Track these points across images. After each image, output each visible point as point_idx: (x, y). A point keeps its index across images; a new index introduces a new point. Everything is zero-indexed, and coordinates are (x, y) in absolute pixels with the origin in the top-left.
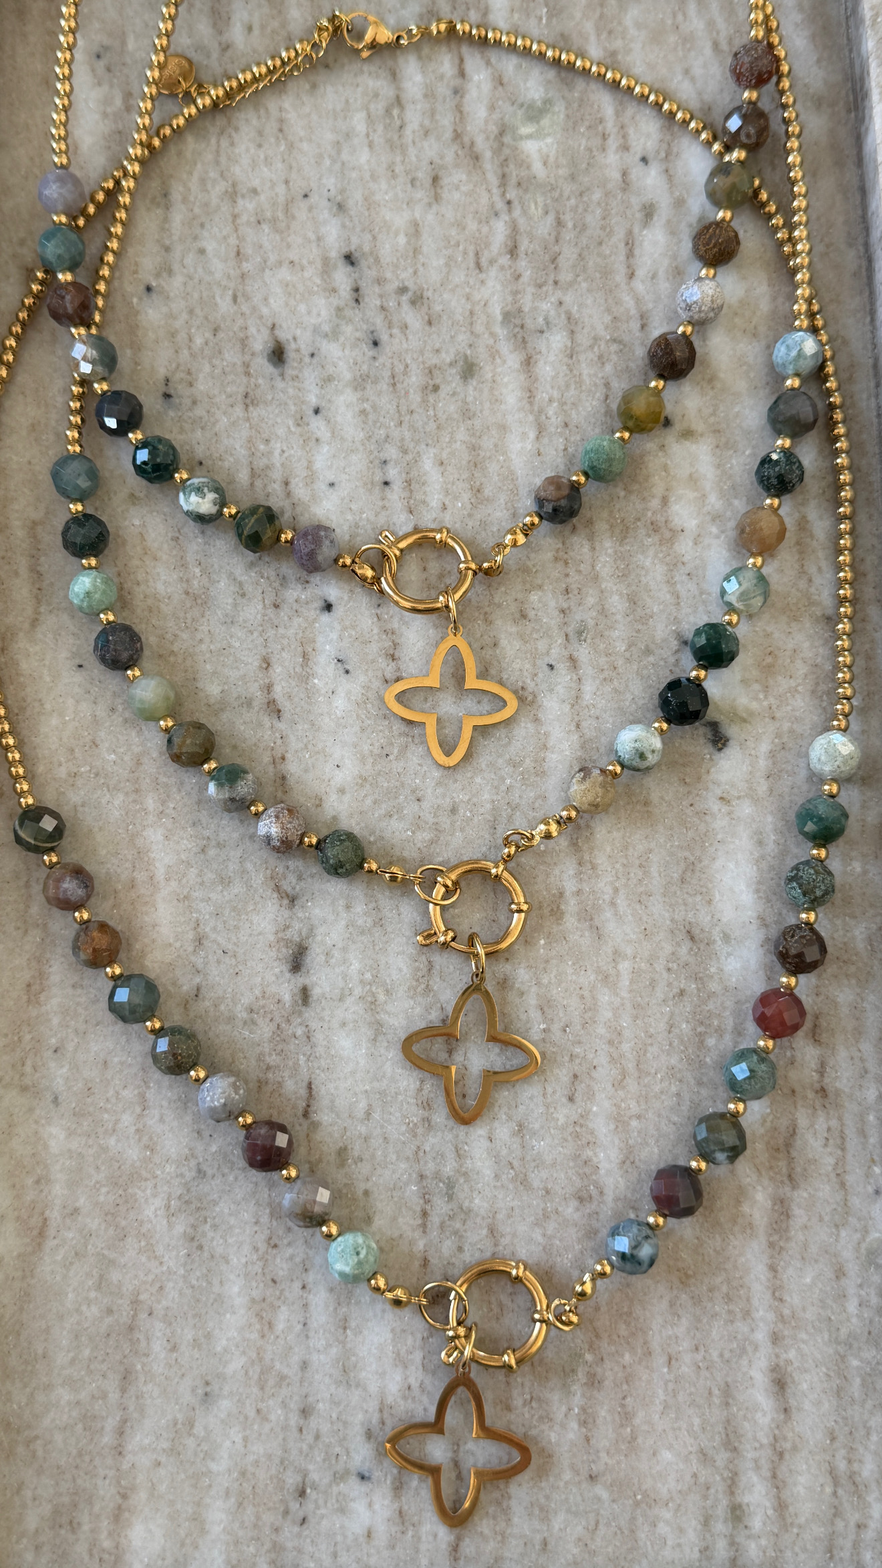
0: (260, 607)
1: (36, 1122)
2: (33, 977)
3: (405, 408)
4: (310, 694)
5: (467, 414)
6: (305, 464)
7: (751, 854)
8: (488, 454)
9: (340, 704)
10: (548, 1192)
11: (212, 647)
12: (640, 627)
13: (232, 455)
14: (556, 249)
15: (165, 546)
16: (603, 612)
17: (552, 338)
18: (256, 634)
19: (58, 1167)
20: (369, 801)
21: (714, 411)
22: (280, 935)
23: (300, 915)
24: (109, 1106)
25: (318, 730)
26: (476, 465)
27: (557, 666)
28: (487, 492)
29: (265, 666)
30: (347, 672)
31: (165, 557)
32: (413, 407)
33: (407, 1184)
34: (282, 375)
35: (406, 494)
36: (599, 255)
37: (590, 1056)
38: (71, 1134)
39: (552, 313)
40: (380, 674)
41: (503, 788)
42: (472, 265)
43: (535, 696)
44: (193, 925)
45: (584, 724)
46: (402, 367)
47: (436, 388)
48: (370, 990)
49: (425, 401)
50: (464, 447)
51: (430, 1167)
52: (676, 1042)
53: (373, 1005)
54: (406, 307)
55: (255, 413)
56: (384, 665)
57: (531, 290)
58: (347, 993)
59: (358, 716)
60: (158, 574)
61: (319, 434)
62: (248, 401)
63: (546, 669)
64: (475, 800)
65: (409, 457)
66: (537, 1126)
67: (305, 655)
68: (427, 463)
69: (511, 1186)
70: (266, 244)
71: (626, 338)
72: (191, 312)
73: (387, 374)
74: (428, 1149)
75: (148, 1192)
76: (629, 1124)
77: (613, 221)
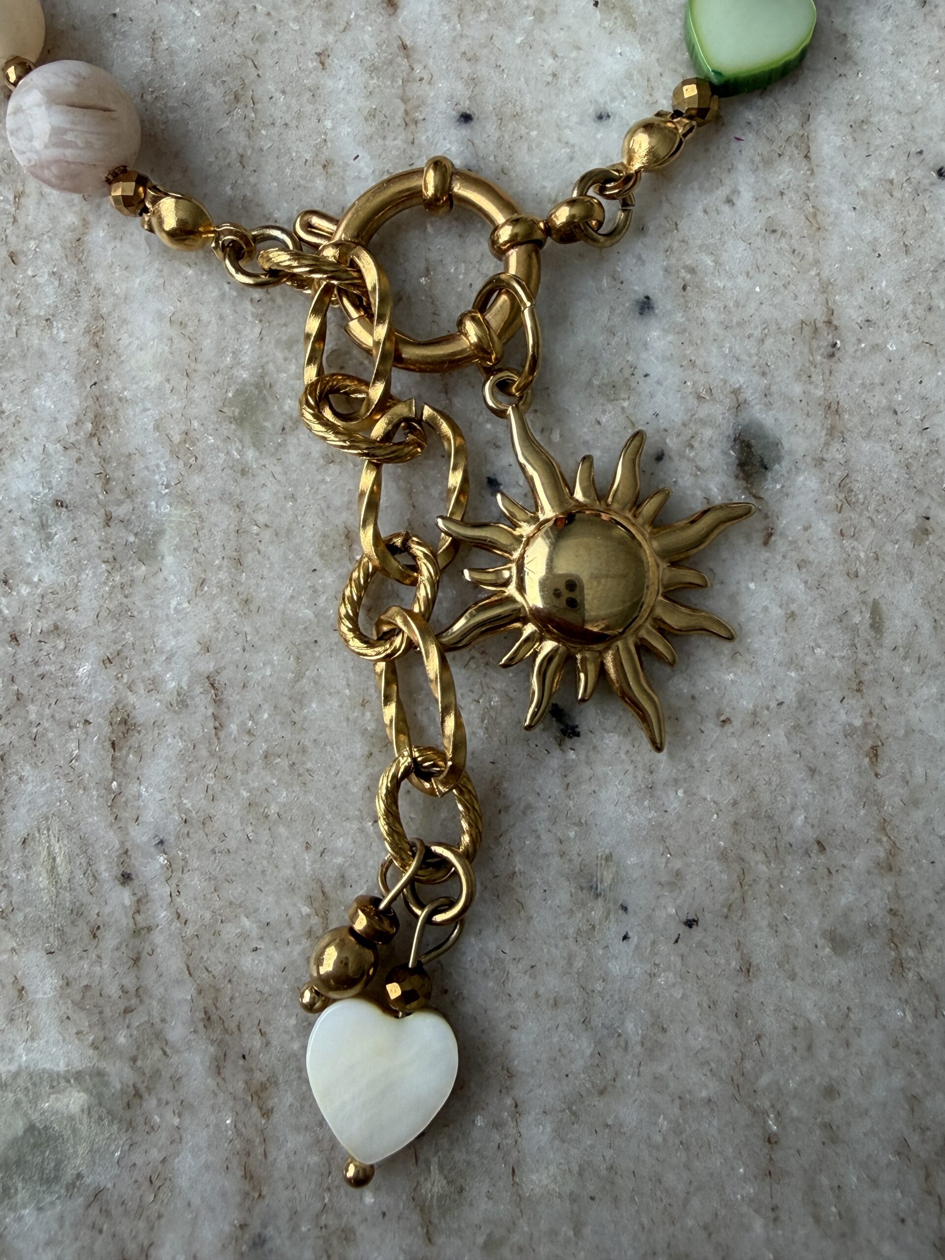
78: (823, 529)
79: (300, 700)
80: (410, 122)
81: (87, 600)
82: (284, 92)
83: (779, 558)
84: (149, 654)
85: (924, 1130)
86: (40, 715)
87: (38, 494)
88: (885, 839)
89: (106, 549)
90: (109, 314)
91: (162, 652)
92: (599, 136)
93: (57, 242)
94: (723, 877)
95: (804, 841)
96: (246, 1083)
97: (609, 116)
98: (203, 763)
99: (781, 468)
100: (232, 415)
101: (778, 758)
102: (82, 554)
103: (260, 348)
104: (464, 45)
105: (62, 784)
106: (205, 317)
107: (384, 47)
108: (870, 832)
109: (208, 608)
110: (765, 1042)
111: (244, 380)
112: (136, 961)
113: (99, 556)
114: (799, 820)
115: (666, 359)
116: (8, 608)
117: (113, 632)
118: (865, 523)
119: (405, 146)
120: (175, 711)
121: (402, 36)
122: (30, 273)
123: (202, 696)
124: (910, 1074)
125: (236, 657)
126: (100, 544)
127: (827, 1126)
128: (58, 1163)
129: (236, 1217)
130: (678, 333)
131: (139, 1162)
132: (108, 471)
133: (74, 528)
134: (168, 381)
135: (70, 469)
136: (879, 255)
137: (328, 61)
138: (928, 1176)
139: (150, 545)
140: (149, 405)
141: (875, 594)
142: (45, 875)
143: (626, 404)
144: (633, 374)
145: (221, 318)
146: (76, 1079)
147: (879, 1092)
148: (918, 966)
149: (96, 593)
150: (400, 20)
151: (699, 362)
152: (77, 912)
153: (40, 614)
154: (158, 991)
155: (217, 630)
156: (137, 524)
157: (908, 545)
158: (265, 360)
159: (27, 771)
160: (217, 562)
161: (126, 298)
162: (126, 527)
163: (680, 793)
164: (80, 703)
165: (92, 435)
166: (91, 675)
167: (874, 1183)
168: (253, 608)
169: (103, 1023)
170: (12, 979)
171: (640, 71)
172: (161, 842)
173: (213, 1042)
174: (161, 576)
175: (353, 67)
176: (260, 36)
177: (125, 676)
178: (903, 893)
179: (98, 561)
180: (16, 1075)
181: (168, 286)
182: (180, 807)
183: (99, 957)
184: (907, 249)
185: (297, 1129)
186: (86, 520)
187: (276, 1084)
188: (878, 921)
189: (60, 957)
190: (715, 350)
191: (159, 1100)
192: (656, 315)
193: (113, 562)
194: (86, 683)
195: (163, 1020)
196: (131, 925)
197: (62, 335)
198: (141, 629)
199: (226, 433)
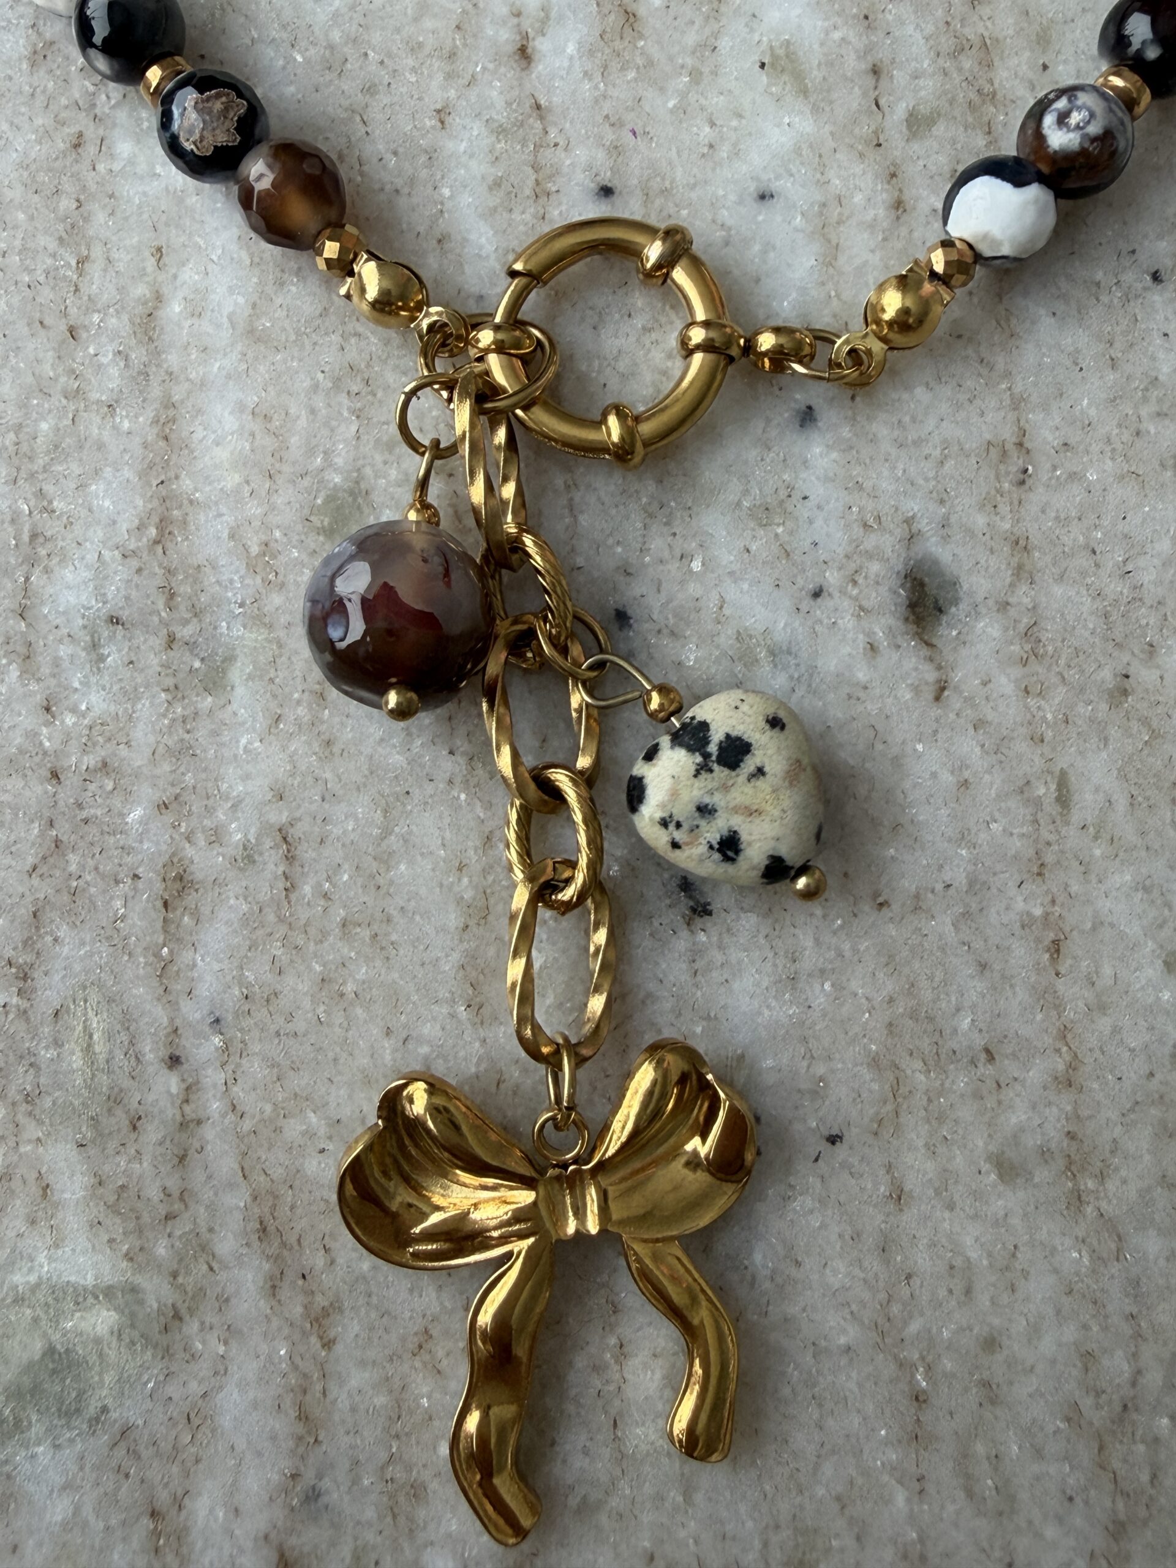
17: (85, 597)
42: (306, 852)
57: (138, 759)
62: (1016, 462)
78: (1005, 684)
79: (386, 860)
80: (541, 193)
81: (143, 735)
82: (395, 153)
83: (952, 716)
84: (212, 800)
85: (1098, 1394)
86: (82, 867)
87: (89, 608)
88: (1065, 1049)
89: (167, 675)
90: (182, 402)
91: (228, 798)
92: (760, 218)
93: (125, 317)
94: (874, 1086)
95: (970, 1047)
96: (306, 1307)
97: (772, 196)
98: (269, 930)
99: (957, 612)
100: (319, 525)
101: (942, 949)
102: (139, 680)
103: (357, 448)
104: (607, 107)
105: (104, 949)
106: (292, 411)
107: (514, 106)
108: (1048, 1040)
109: (284, 749)
110: (916, 1282)
111: (335, 485)
112: (182, 1159)
113: (158, 683)
114: (966, 1023)
115: (827, 479)
116: (49, 740)
117: (171, 772)
118: (1055, 680)
119: (535, 221)
120: (241, 869)
121: (536, 95)
122: (91, 351)
123: (272, 852)
124: (1085, 1327)
125: (314, 807)
126: (159, 669)
127: (986, 1384)
128: (81, 1394)
129: (286, 1465)
130: (844, 451)
131: (176, 1396)
132: (173, 585)
133: (130, 648)
134: (247, 482)
135: (128, 581)
136: (1081, 369)
137: (448, 120)
138: (1101, 1448)
139: (218, 672)
140: (223, 509)
141: (1062, 763)
142: (79, 1054)
143: (780, 530)
144: (790, 496)
145: (313, 411)
146: (106, 1295)
147: (1047, 1345)
148: (1097, 1199)
149: (153, 726)
150: (533, 76)
151: (868, 485)
152: (115, 1099)
153: (85, 749)
154: (207, 1195)
155: (293, 775)
156: (205, 647)
157: (1104, 706)
158: (361, 462)
159: (63, 931)
160: (296, 696)
161: (202, 385)
162: (191, 652)
163: (827, 986)
164: (128, 854)
165: (157, 542)
166: (144, 821)
167: (1039, 1453)
168: (336, 750)
169: (140, 1231)
170: (35, 1175)
171: (811, 146)
172: (217, 1021)
173: (268, 1257)
174: (229, 708)
175: (477, 128)
176: (370, 88)
177: (183, 824)
178: (1084, 1113)
179: (156, 689)
180: (35, 1288)
181: (251, 372)
182: (241, 981)
183: (138, 1152)
184: (1113, 363)
185: (362, 1363)
186: (146, 640)
187: (341, 1310)
188: (1053, 1146)
189: (92, 1151)
190: (886, 473)
191: (203, 1323)
192: (819, 429)
193: (175, 692)
194: (137, 830)
195: (211, 1230)
196: (179, 1118)
197: (126, 425)
198: (205, 770)
199: (313, 546)
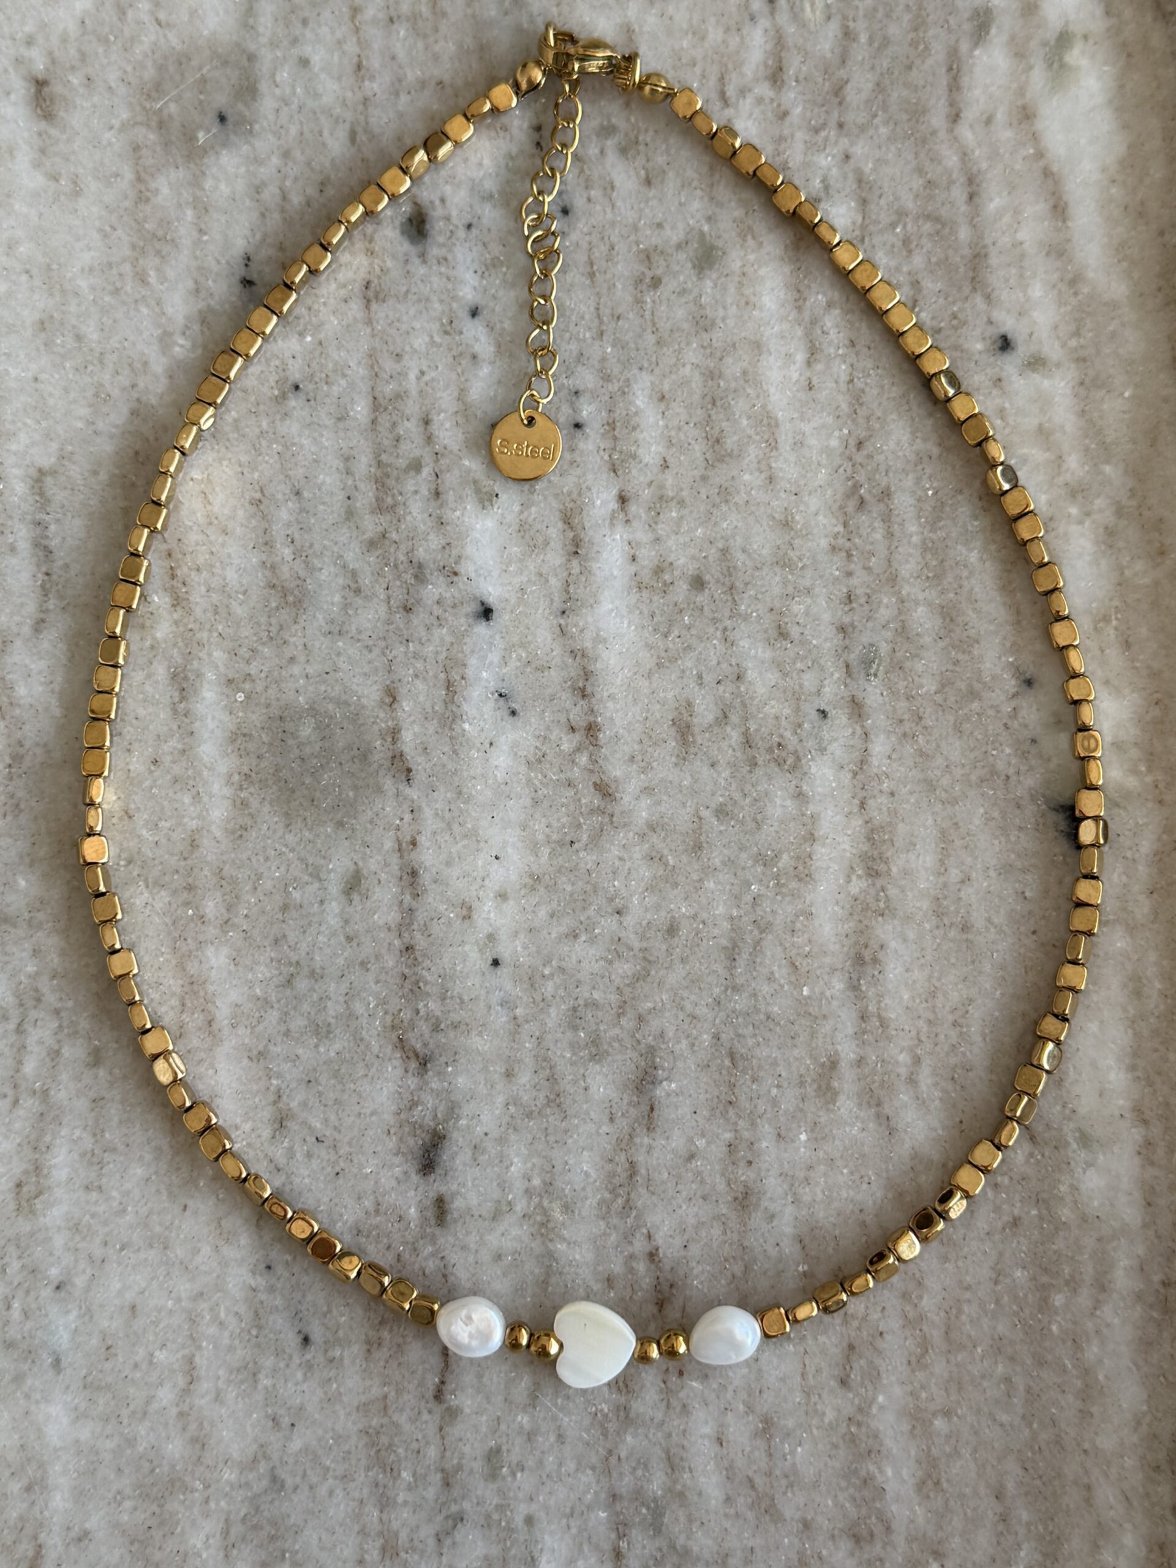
0: (383, 610)
1: (27, 1397)
2: (26, 1172)
3: (607, 311)
4: (457, 744)
5: (703, 323)
6: (456, 394)
7: (1125, 1010)
8: (733, 385)
9: (502, 761)
10: (806, 1525)
11: (310, 670)
12: (960, 657)
13: (344, 376)
14: (842, 73)
15: (240, 513)
16: (903, 631)
18: (376, 651)
19: (58, 1468)
20: (543, 913)
21: (1078, 329)
22: (403, 1116)
23: (435, 1084)
24: (138, 1375)
25: (467, 801)
26: (714, 404)
27: (832, 713)
28: (730, 442)
29: (388, 700)
30: (513, 713)
31: (238, 529)
32: (620, 311)
33: (590, 1508)
34: (422, 256)
35: (607, 444)
36: (906, 85)
37: (875, 1316)
38: (79, 1416)
39: (834, 171)
40: (563, 720)
41: (748, 898)
43: (798, 759)
44: (272, 1098)
45: (871, 803)
46: (604, 248)
47: (656, 283)
48: (540, 1205)
49: (639, 301)
50: (697, 374)
51: (625, 1484)
52: (1006, 1298)
53: (545, 1228)
54: (612, 157)
55: (380, 311)
56: (568, 704)
58: (505, 1208)
59: (529, 781)
60: (229, 556)
61: (478, 348)
63: (814, 715)
64: (705, 915)
65: (614, 387)
66: (790, 1423)
67: (449, 685)
68: (641, 399)
69: (750, 1515)
70: (401, 54)
71: (944, 212)
72: (286, 155)
73: (581, 258)
74: (623, 1455)
75: (196, 1511)
76: (931, 1423)
77: (931, 33)
